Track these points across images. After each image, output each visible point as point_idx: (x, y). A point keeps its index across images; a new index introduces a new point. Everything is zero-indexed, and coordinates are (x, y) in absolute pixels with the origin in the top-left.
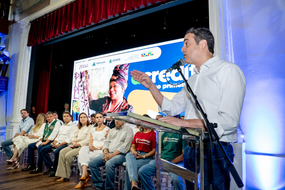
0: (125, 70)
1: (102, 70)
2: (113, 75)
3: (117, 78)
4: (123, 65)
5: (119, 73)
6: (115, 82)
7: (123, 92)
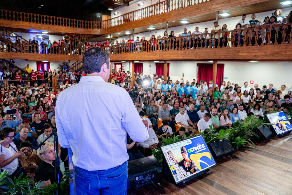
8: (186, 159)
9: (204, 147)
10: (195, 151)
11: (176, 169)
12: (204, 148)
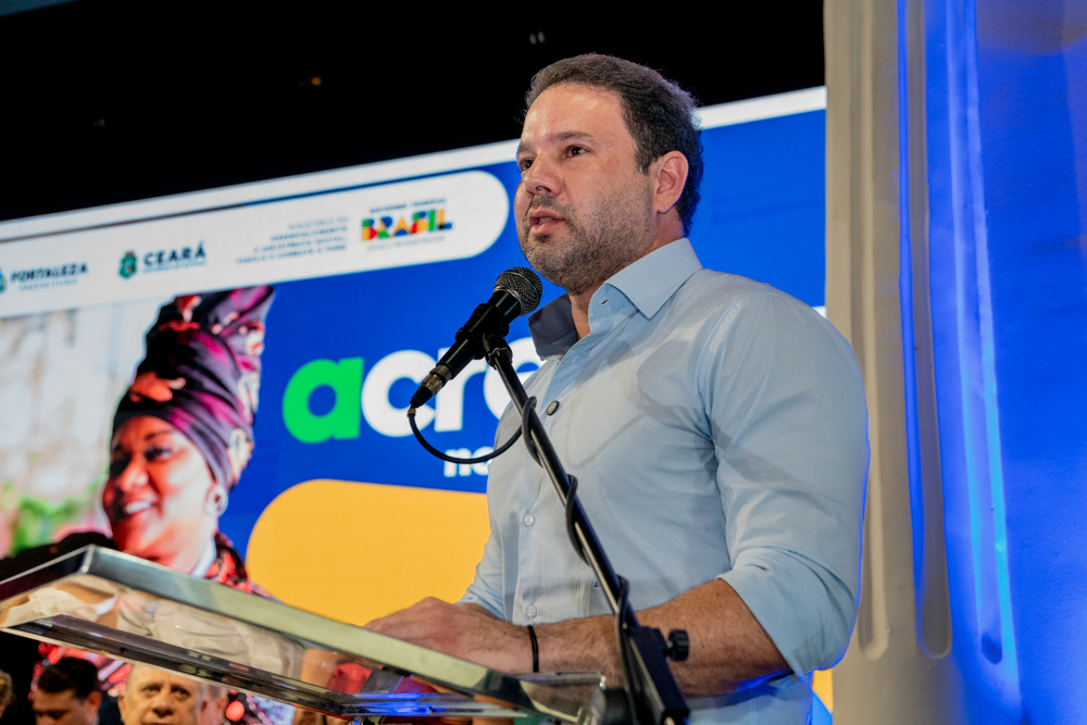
0: (235, 332)
1: (58, 328)
2: (142, 370)
3: (173, 391)
4: (221, 297)
5: (194, 353)
6: (156, 425)
7: (217, 499)
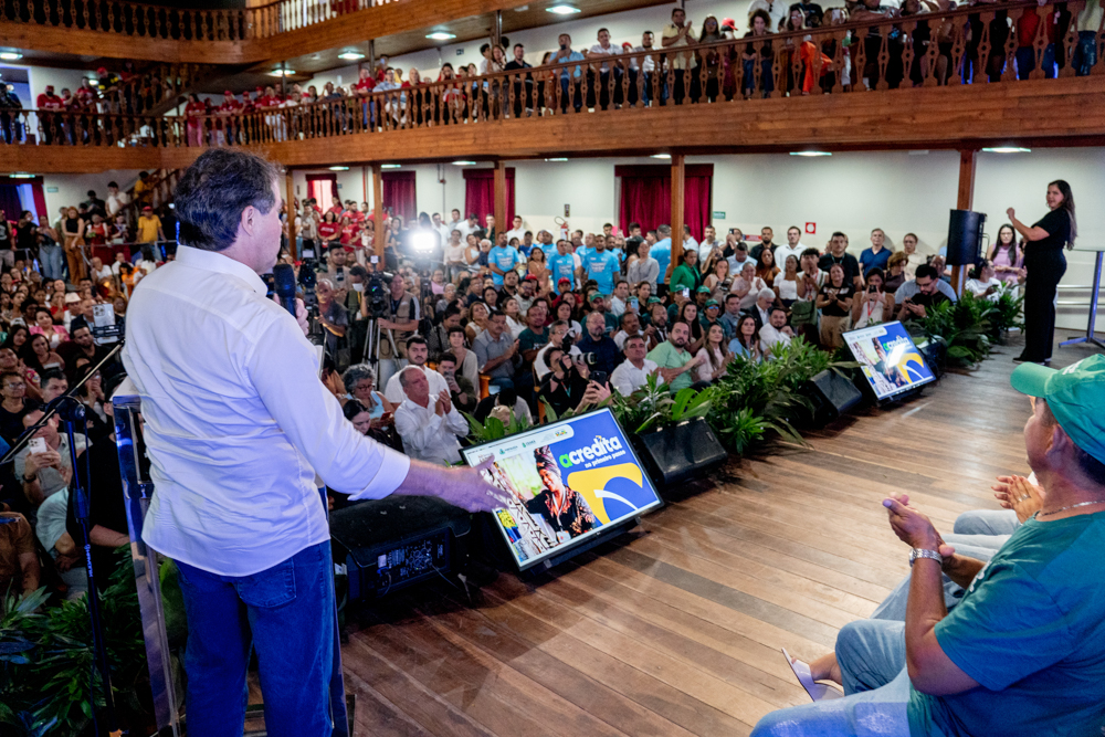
8: (554, 489)
9: (619, 446)
10: (587, 461)
11: (519, 523)
12: (620, 450)
